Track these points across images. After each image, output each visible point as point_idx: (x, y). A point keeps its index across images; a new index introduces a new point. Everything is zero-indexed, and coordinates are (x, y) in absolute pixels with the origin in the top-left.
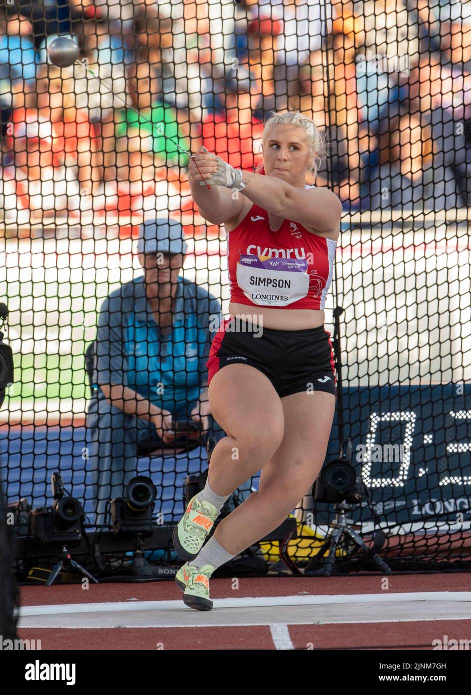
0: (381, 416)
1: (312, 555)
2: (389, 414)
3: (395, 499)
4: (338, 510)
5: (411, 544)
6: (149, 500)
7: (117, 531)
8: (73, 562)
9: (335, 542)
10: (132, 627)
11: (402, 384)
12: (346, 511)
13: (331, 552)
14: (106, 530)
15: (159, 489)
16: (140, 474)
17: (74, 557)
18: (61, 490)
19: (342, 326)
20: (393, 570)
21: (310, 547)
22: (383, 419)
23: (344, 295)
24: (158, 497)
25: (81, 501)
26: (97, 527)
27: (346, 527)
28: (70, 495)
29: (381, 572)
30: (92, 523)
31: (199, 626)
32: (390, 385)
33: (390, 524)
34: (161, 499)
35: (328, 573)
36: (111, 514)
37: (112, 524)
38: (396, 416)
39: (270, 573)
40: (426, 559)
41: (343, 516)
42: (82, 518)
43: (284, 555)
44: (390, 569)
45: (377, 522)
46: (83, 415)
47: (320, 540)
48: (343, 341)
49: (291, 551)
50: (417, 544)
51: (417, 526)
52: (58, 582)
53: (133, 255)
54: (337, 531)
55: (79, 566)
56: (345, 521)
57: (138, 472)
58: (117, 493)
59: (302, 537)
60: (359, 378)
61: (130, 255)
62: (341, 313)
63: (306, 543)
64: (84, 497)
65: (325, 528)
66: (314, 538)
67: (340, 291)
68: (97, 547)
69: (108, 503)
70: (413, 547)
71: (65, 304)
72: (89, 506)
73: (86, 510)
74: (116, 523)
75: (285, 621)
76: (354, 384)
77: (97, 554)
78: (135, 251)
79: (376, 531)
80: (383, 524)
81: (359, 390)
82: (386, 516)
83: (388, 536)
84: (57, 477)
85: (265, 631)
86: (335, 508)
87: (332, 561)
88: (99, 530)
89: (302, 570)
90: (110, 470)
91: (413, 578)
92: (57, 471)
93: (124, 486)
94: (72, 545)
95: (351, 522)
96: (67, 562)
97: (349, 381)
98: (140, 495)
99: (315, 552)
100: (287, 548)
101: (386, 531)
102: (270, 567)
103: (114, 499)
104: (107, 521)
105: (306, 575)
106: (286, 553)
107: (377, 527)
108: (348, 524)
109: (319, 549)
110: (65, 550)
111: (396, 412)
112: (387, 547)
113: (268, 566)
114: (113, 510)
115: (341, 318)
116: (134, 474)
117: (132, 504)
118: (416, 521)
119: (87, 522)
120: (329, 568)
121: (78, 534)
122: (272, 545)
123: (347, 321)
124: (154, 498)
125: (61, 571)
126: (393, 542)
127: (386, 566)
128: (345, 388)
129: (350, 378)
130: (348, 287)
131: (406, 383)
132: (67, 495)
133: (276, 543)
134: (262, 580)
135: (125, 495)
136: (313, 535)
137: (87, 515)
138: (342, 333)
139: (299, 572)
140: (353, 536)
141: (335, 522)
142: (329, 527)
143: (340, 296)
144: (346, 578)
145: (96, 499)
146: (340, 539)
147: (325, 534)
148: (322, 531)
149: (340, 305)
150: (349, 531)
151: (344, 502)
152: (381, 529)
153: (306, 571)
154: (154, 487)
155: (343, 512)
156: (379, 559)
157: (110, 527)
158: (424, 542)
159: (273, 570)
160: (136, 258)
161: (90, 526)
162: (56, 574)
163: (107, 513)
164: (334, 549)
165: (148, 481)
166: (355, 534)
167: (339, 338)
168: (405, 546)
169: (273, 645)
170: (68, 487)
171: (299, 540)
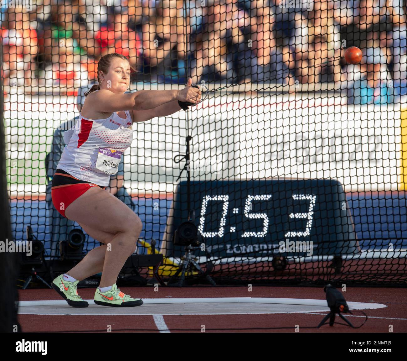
0: (212, 198)
1: (171, 275)
2: (216, 196)
3: (218, 244)
4: (187, 250)
5: (227, 270)
6: (81, 242)
7: (63, 259)
8: (38, 277)
9: (185, 268)
10: (74, 314)
11: (224, 180)
12: (191, 250)
13: (183, 273)
14: (56, 258)
15: (86, 236)
16: (75, 228)
17: (38, 274)
18: (31, 236)
19: (191, 147)
20: (217, 284)
21: (170, 270)
22: (213, 199)
23: (192, 129)
24: (86, 240)
25: (43, 242)
26: (51, 256)
27: (191, 259)
28: (37, 238)
29: (210, 285)
30: (49, 254)
31: (112, 315)
32: (217, 180)
33: (216, 258)
34: (87, 242)
35: (181, 285)
36: (59, 250)
37: (60, 255)
38: (220, 198)
39: (148, 284)
40: (236, 278)
41: (190, 253)
42: (43, 252)
43: (156, 274)
44: (215, 284)
45: (208, 257)
46: (45, 194)
47: (176, 267)
48: (191, 155)
49: (160, 272)
50: (231, 270)
51: (231, 260)
52: (29, 287)
53: (74, 105)
54: (186, 261)
55: (41, 279)
56: (190, 256)
57: (74, 227)
58: (63, 238)
59: (166, 265)
60: (200, 176)
61: (73, 105)
62: (190, 139)
63: (168, 268)
64: (44, 240)
65: (179, 260)
66: (173, 265)
67: (190, 127)
68: (51, 268)
69: (58, 243)
70: (228, 271)
71: (36, 132)
72: (47, 245)
73: (45, 247)
74: (62, 255)
75: (162, 313)
76: (197, 179)
77: (51, 272)
78: (75, 103)
79: (207, 262)
80: (212, 258)
81: (200, 183)
82: (213, 253)
83: (214, 265)
84: (30, 228)
85: (150, 319)
86: (185, 248)
87: (183, 278)
88: (52, 259)
89: (166, 283)
90: (59, 225)
91: (229, 289)
92: (29, 225)
93: (67, 234)
94: (37, 267)
95: (194, 256)
96: (34, 276)
97: (194, 177)
98: (76, 240)
99: (173, 273)
100: (158, 271)
101: (214, 262)
102: (148, 281)
103: (61, 242)
104: (57, 253)
105: (168, 286)
106: (157, 273)
107: (209, 260)
108: (192, 258)
109: (176, 272)
110: (33, 270)
111: (220, 195)
112: (214, 271)
113: (147, 280)
114: (60, 248)
115: (191, 142)
116: (73, 228)
117: (71, 244)
118: (230, 257)
119: (46, 254)
120: (182, 282)
121: (41, 260)
122: (149, 269)
123: (194, 144)
124: (84, 241)
125: (31, 281)
126: (217, 268)
127: (213, 282)
128: (192, 181)
129: (195, 176)
130: (194, 125)
131: (227, 179)
132: (35, 239)
133: (151, 268)
134: (144, 288)
135: (67, 239)
136: (172, 263)
137: (46, 250)
138: (191, 151)
139: (164, 284)
140: (195, 265)
141: (185, 256)
142: (181, 259)
143: (190, 130)
144: (191, 288)
145: (52, 241)
146: (188, 266)
147: (179, 263)
148: (177, 261)
149: (190, 135)
150: (193, 262)
151: (190, 246)
152: (211, 261)
153: (168, 284)
154: (84, 235)
155: (190, 251)
156: (209, 277)
157: (59, 257)
158: (235, 269)
159: (150, 283)
160: (76, 106)
161: (47, 256)
162: (28, 283)
163: (57, 249)
164: (184, 272)
165: (81, 231)
166: (196, 263)
167: (189, 153)
168: (224, 271)
169: (156, 327)
170: (35, 234)
171: (164, 266)
